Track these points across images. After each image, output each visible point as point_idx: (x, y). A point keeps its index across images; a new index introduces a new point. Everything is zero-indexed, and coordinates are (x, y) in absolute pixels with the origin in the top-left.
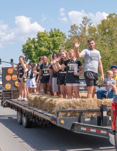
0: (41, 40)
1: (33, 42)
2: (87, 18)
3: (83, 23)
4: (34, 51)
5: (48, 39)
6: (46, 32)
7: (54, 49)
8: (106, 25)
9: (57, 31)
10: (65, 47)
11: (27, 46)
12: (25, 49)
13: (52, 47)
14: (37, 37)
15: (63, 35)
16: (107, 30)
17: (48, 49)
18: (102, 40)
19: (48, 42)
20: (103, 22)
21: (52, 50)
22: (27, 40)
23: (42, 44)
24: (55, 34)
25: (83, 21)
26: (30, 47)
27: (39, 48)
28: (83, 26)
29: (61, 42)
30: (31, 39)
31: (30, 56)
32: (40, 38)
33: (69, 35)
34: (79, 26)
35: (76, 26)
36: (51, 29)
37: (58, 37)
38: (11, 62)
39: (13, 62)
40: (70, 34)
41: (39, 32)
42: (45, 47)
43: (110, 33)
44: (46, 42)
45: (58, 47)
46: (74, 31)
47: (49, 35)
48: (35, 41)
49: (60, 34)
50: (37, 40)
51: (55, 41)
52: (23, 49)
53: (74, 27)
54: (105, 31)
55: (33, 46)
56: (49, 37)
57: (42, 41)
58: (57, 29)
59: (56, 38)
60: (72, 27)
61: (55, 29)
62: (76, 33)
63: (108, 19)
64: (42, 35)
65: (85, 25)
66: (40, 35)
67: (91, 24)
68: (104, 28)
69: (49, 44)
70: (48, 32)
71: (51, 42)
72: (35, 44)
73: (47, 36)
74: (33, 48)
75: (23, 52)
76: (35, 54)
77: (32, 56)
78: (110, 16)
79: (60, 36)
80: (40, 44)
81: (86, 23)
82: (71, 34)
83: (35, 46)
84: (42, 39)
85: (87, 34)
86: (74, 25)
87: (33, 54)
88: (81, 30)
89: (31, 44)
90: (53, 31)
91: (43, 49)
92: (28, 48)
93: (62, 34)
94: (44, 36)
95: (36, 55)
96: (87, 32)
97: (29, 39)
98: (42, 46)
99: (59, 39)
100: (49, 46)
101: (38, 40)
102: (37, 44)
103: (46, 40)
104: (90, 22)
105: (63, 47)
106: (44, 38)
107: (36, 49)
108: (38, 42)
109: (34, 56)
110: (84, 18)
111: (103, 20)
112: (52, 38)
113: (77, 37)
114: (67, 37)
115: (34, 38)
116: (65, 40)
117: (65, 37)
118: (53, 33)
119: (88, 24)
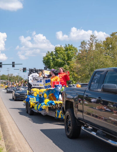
0: (57, 53)
1: (52, 54)
2: (94, 36)
3: (91, 40)
4: (52, 62)
5: (63, 52)
7: (68, 60)
8: (109, 42)
9: (70, 46)
10: (76, 59)
11: (47, 58)
12: (45, 60)
13: (66, 58)
14: (55, 50)
15: (75, 49)
16: (110, 46)
17: (63, 60)
18: (106, 53)
20: (107, 39)
21: (66, 61)
22: (47, 53)
23: (58, 57)
24: (69, 48)
25: (91, 38)
26: (49, 59)
27: (56, 59)
28: (91, 42)
29: (74, 55)
30: (50, 52)
34: (88, 42)
35: (85, 42)
36: (66, 44)
37: (71, 51)
41: (56, 47)
42: (60, 59)
43: (113, 48)
44: (62, 55)
45: (71, 59)
46: (83, 46)
47: (64, 49)
48: (53, 54)
49: (73, 49)
50: (54, 53)
51: (69, 54)
53: (83, 43)
54: (109, 46)
55: (51, 58)
56: (64, 51)
57: (59, 54)
58: (70, 45)
59: (69, 52)
61: (69, 45)
62: (85, 48)
63: (112, 37)
64: (59, 49)
65: (93, 41)
66: (57, 49)
67: (97, 41)
68: (108, 44)
69: (64, 56)
70: (63, 47)
71: (65, 55)
73: (63, 50)
74: (52, 60)
75: (44, 63)
77: (50, 66)
78: (113, 35)
79: (73, 50)
83: (53, 57)
84: (59, 53)
85: (94, 48)
86: (84, 41)
87: (51, 64)
88: (89, 45)
89: (50, 56)
90: (68, 46)
91: (59, 60)
92: (47, 60)
94: (60, 50)
95: (54, 65)
96: (93, 47)
97: (49, 52)
99: (72, 52)
100: (64, 58)
101: (56, 53)
102: (54, 57)
103: (62, 53)
104: (96, 39)
106: (60, 51)
107: (54, 61)
108: (55, 55)
109: (52, 66)
110: (92, 36)
112: (67, 52)
113: (86, 51)
114: (78, 51)
115: (52, 52)
116: (77, 53)
117: (77, 51)
118: (67, 48)
119: (95, 40)
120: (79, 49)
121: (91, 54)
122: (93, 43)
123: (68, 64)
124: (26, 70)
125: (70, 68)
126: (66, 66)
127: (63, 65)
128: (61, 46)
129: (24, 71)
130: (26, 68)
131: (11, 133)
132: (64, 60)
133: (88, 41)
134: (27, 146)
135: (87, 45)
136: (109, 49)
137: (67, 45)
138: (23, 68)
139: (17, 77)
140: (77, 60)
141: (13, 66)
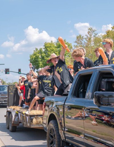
0: (48, 50)
1: (40, 52)
2: (92, 29)
4: (41, 61)
5: (55, 49)
6: (53, 43)
10: (71, 57)
12: (33, 59)
14: (44, 47)
15: (69, 46)
19: (55, 52)
22: (34, 51)
23: (49, 54)
25: (89, 32)
26: (37, 57)
27: (45, 58)
28: (89, 36)
29: (67, 52)
30: (39, 49)
31: (38, 65)
32: (47, 49)
33: (74, 46)
34: (85, 37)
35: (82, 36)
38: (19, 72)
39: (20, 72)
41: (46, 43)
44: (53, 52)
46: (79, 41)
47: (56, 45)
48: (42, 51)
50: (44, 50)
52: (31, 59)
53: (79, 38)
55: (40, 56)
56: (56, 48)
57: (49, 51)
58: (64, 40)
60: (77, 38)
62: (82, 43)
63: (113, 30)
64: (49, 45)
65: (91, 35)
66: (47, 46)
67: (97, 34)
70: (54, 43)
71: (57, 53)
72: (42, 54)
73: (54, 46)
74: (40, 59)
75: (31, 62)
76: (42, 63)
80: (47, 54)
81: (92, 34)
82: (77, 44)
83: (42, 56)
84: (49, 50)
85: (92, 43)
86: (80, 36)
87: (40, 63)
88: (86, 40)
89: (38, 54)
92: (35, 58)
93: (68, 44)
94: (50, 47)
95: (43, 65)
97: (37, 49)
98: (49, 56)
101: (45, 50)
102: (44, 55)
103: (53, 50)
104: (95, 32)
105: (69, 57)
106: (51, 48)
107: (43, 60)
108: (45, 53)
109: (41, 66)
110: (90, 29)
111: (108, 31)
112: (59, 49)
114: (73, 47)
115: (41, 49)
116: (71, 50)
117: (71, 48)
118: (59, 43)
119: (94, 34)
121: (89, 51)
122: (91, 38)
124: (9, 72)
128: (52, 41)
129: (6, 73)
130: (9, 69)
133: (86, 35)
135: (84, 40)
138: (5, 69)
140: (71, 59)
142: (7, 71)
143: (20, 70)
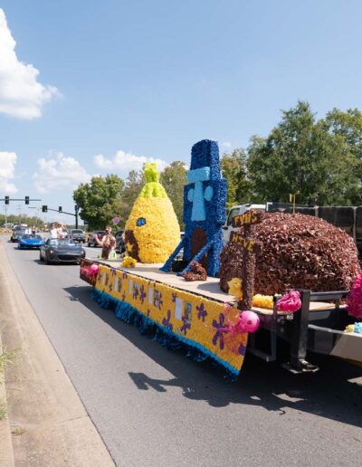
0: (95, 186)
1: (86, 187)
4: (87, 199)
5: (104, 185)
6: (102, 178)
7: (110, 197)
8: (169, 173)
9: (114, 177)
10: (123, 196)
11: (79, 193)
12: (77, 195)
13: (108, 194)
14: (91, 182)
15: (121, 182)
16: (171, 180)
17: (103, 197)
19: (104, 189)
20: (166, 170)
21: (108, 198)
22: (79, 186)
23: (96, 191)
24: (112, 180)
26: (82, 194)
27: (93, 195)
29: (119, 190)
30: (84, 185)
31: (83, 203)
32: (94, 184)
35: (135, 172)
37: (115, 184)
38: (59, 210)
39: (61, 210)
40: (128, 181)
41: (93, 177)
43: (174, 183)
44: (101, 189)
45: (115, 195)
46: (133, 177)
47: (105, 181)
48: (88, 187)
49: (118, 181)
50: (90, 186)
51: (112, 188)
52: (75, 196)
53: (132, 174)
55: (86, 193)
57: (97, 187)
58: (114, 175)
59: (113, 185)
60: (130, 174)
61: (112, 175)
62: (135, 180)
63: (172, 167)
64: (98, 181)
66: (94, 181)
68: (167, 176)
69: (105, 191)
70: (104, 178)
71: (107, 190)
73: (103, 182)
75: (74, 199)
76: (88, 202)
78: (174, 164)
79: (118, 183)
80: (94, 191)
83: (88, 192)
86: (133, 171)
87: (85, 201)
88: (141, 177)
89: (83, 190)
90: (110, 177)
91: (98, 197)
92: (80, 195)
97: (82, 184)
98: (97, 194)
99: (116, 186)
100: (104, 194)
101: (92, 186)
102: (90, 191)
103: (101, 186)
106: (99, 184)
107: (90, 197)
109: (87, 205)
112: (109, 185)
113: (137, 185)
115: (88, 184)
116: (123, 188)
117: (124, 185)
118: (109, 179)
120: (126, 181)
123: (111, 203)
124: (47, 209)
125: (113, 208)
126: (108, 204)
127: (103, 204)
128: (101, 176)
129: (43, 211)
130: (47, 206)
131: (12, 302)
132: (105, 196)
134: (35, 322)
135: (138, 177)
136: (168, 183)
137: (110, 175)
138: (43, 206)
139: (34, 219)
140: (123, 198)
141: (27, 202)
142: (45, 209)
143: (60, 208)
